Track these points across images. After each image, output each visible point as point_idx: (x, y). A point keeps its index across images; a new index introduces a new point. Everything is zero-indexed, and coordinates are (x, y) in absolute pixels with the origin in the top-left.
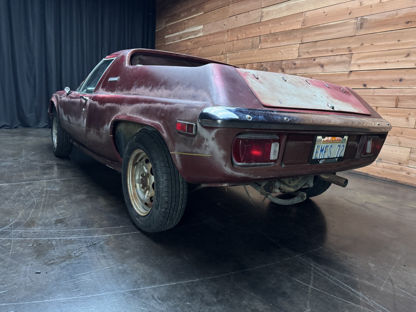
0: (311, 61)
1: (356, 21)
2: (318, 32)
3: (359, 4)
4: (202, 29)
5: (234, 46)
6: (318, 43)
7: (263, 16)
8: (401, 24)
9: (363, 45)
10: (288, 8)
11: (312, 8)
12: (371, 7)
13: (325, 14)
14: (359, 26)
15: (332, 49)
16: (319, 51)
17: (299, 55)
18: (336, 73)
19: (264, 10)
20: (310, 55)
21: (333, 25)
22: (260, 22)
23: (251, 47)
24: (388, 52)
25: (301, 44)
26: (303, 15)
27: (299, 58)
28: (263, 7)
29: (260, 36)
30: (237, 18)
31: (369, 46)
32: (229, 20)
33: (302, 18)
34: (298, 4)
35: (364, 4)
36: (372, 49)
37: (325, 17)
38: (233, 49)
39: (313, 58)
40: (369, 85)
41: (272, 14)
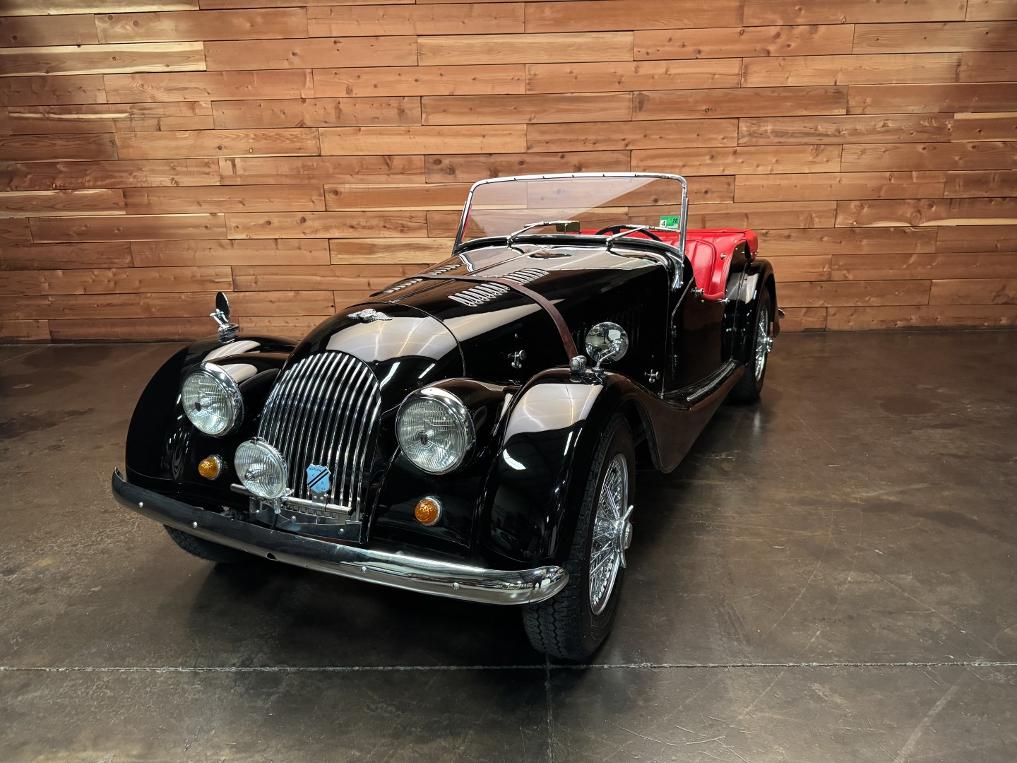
0: (556, 159)
1: (631, 96)
2: (564, 106)
3: (633, 69)
4: (201, 50)
5: (341, 110)
7: (423, 54)
9: (647, 138)
10: (490, 50)
11: (545, 58)
12: (653, 78)
13: (573, 75)
14: (638, 106)
15: (597, 140)
16: (570, 142)
17: (529, 145)
19: (421, 40)
20: (551, 146)
21: (591, 97)
22: (418, 66)
23: (397, 117)
25: (530, 126)
26: (527, 70)
27: (529, 151)
28: (419, 33)
29: (421, 97)
30: (339, 45)
31: (656, 139)
32: (308, 46)
33: (524, 74)
34: (511, 45)
35: (642, 71)
36: (662, 144)
37: (574, 80)
38: (339, 117)
39: (560, 154)
40: (662, 200)
41: (449, 54)
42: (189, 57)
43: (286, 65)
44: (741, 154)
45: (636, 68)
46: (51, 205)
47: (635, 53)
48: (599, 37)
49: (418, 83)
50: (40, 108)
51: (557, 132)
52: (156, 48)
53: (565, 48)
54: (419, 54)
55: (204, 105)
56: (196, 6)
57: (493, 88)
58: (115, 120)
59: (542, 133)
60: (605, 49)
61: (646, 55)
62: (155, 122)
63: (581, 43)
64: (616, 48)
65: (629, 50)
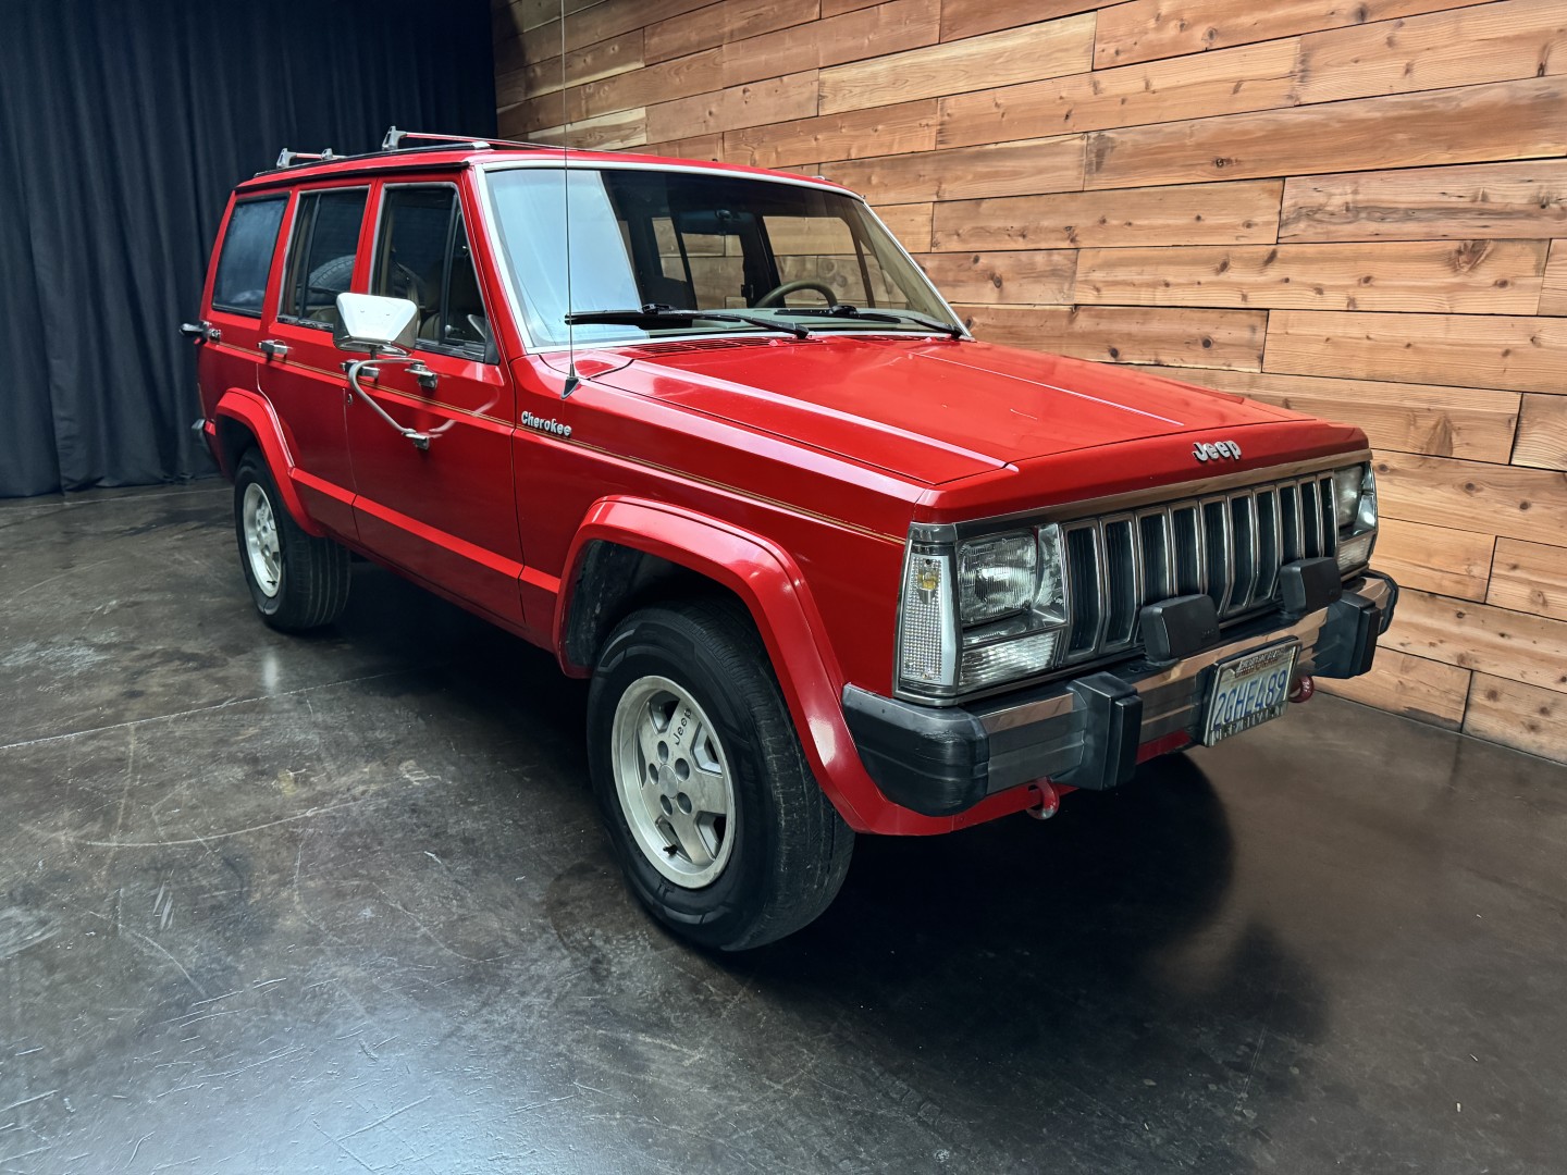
0: (968, 263)
1: (1085, 142)
2: (981, 168)
3: (1091, 88)
4: (641, 120)
6: (985, 205)
7: (823, 97)
8: (1202, 164)
9: (1105, 225)
10: (897, 80)
11: (962, 85)
12: (1123, 101)
13: (1001, 111)
14: (1093, 155)
15: (1025, 228)
16: (991, 232)
17: (934, 240)
18: (1037, 308)
19: (826, 75)
20: (964, 241)
21: (1023, 149)
22: (818, 116)
24: (1171, 252)
25: (937, 205)
26: (940, 105)
27: (934, 250)
28: (821, 65)
29: (819, 164)
30: (747, 94)
31: (1121, 228)
32: (722, 99)
33: (935, 116)
34: (920, 66)
35: (1105, 90)
36: (1130, 238)
37: (1001, 118)
39: (972, 255)
41: (850, 93)
43: (703, 132)
44: (1285, 261)
45: (1095, 85)
47: (1096, 55)
48: (1042, 32)
49: (816, 142)
53: (990, 61)
54: (820, 98)
56: (643, 62)
57: (900, 144)
60: (1048, 55)
61: (1115, 58)
63: (1014, 50)
64: (1066, 50)
65: (1085, 52)
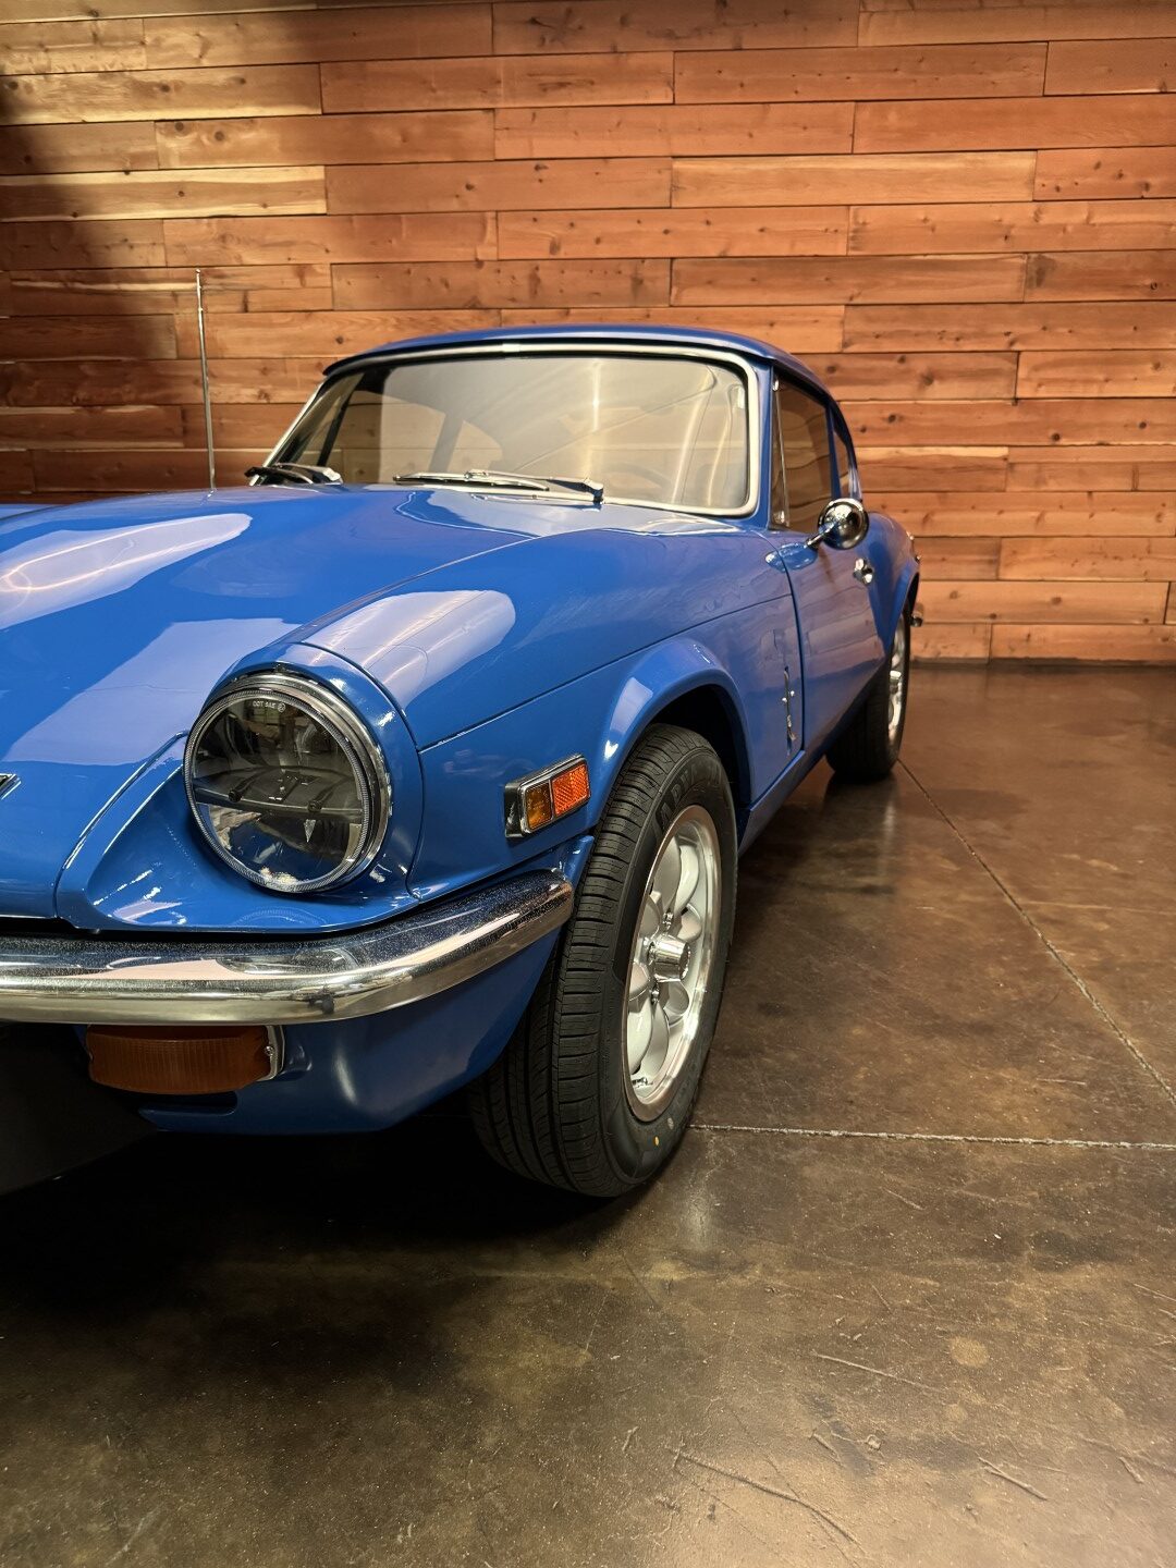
0: (892, 364)
1: (1025, 262)
2: (909, 276)
3: (1033, 215)
4: (319, 181)
5: (539, 280)
7: (679, 189)
8: (1138, 287)
9: (1047, 332)
10: (790, 181)
11: (883, 197)
12: (1064, 230)
13: (929, 224)
14: (1034, 274)
15: (959, 333)
16: (917, 335)
17: (847, 337)
19: (678, 165)
20: (884, 343)
21: (956, 261)
22: (670, 208)
23: (628, 292)
24: (1108, 354)
25: (851, 308)
26: (851, 215)
27: (846, 350)
28: (676, 153)
29: (672, 259)
30: (544, 172)
31: (1063, 334)
33: (846, 223)
34: (827, 173)
35: (1046, 219)
36: (1073, 343)
37: (930, 233)
38: (536, 292)
39: (899, 356)
40: (1067, 436)
41: (723, 187)
42: (300, 192)
43: (455, 205)
45: (1035, 213)
46: (67, 431)
47: (1037, 188)
48: (980, 161)
49: (669, 236)
50: (59, 272)
51: (895, 319)
52: (248, 177)
53: (918, 178)
54: (674, 188)
55: (319, 270)
56: (317, 107)
57: (793, 245)
58: (174, 294)
59: (870, 320)
60: (985, 181)
61: (1055, 193)
62: (238, 297)
63: (945, 171)
64: (1006, 180)
65: (1026, 183)
